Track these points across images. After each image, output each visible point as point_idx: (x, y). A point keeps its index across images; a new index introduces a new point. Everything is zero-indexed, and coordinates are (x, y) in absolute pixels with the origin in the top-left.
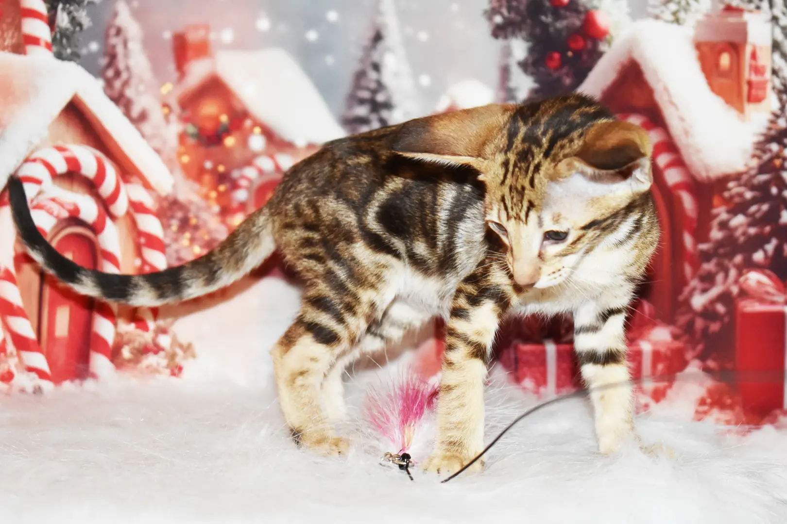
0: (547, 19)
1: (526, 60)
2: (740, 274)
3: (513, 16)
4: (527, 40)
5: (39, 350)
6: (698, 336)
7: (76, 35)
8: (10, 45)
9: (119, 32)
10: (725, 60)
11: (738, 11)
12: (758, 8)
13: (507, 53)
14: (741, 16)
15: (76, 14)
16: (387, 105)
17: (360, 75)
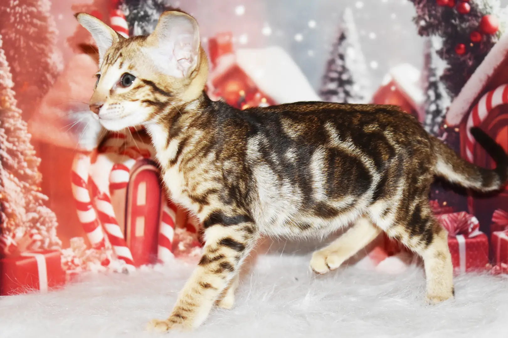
0: (456, 22)
1: (442, 49)
3: (432, 20)
4: (442, 37)
5: (126, 245)
13: (429, 45)
15: (146, 28)
16: (349, 82)
17: (331, 62)
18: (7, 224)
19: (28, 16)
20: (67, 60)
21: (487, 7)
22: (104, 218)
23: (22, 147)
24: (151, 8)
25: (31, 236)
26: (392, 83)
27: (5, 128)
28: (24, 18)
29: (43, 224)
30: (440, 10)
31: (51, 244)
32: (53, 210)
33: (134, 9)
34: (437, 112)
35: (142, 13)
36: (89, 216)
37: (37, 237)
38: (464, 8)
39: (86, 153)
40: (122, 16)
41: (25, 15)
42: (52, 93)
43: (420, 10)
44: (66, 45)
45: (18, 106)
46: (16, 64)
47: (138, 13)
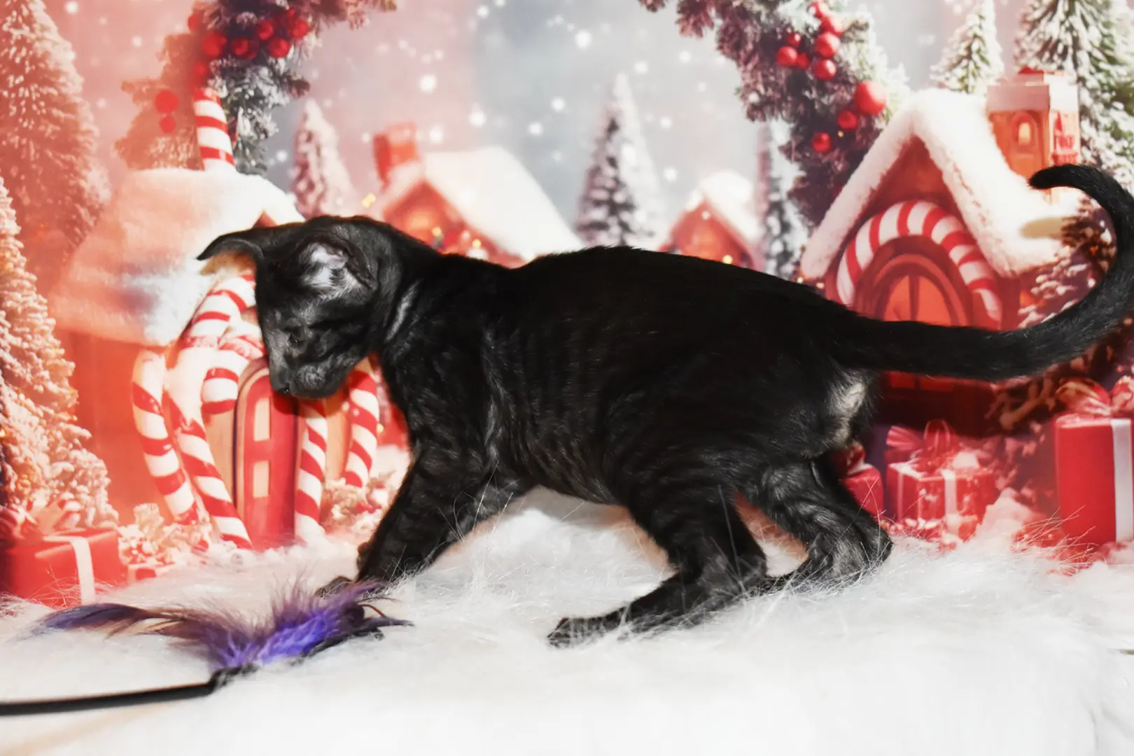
0: (811, 94)
1: (789, 143)
2: (1057, 385)
3: (770, 92)
4: (788, 121)
5: (237, 515)
6: (1010, 461)
7: (261, 144)
8: (185, 161)
9: (310, 137)
10: (1025, 131)
11: (1039, 73)
12: (1060, 68)
13: (767, 136)
14: (1042, 78)
15: (259, 119)
16: (628, 206)
17: (595, 172)
18: (16, 484)
19: (42, 104)
20: (115, 181)
21: (866, 67)
22: (195, 467)
23: (39, 343)
24: (268, 84)
25: (62, 504)
26: (704, 207)
27: (5, 309)
28: (34, 107)
29: (82, 481)
30: (783, 74)
31: (98, 518)
32: (100, 456)
33: (237, 86)
34: (785, 256)
35: (252, 93)
36: (166, 464)
37: (73, 506)
38: (826, 72)
39: (157, 349)
40: (215, 99)
41: (37, 102)
42: (93, 242)
43: (748, 75)
44: (114, 154)
45: (29, 268)
46: (23, 192)
47: (244, 92)
